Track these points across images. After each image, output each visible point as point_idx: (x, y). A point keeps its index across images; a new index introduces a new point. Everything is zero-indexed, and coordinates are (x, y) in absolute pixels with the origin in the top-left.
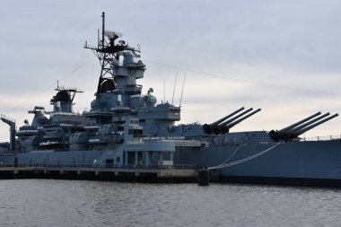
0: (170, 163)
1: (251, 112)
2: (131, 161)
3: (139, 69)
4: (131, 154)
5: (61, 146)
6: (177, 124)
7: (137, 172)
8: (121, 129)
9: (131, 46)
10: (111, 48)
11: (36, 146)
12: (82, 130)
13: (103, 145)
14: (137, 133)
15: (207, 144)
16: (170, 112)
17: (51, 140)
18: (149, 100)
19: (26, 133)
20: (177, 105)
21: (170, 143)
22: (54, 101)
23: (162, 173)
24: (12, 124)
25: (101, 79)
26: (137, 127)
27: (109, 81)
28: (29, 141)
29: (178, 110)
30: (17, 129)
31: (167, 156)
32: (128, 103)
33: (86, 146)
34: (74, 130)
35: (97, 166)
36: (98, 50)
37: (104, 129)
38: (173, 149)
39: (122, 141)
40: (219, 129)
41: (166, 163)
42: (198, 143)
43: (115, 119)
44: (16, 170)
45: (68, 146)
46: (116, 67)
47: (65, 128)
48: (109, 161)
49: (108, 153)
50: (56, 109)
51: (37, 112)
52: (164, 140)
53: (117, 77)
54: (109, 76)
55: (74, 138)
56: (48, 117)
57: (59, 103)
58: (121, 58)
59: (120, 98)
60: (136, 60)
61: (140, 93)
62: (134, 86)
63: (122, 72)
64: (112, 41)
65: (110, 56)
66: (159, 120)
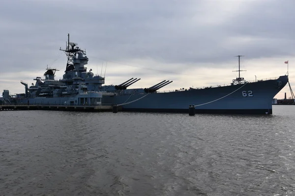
0: (100, 103)
1: (136, 80)
2: (82, 102)
3: (85, 60)
4: (82, 99)
5: (49, 95)
6: (103, 85)
7: (85, 107)
8: (77, 88)
9: (81, 49)
10: (72, 50)
11: (37, 95)
12: (59, 88)
13: (69, 95)
14: (85, 90)
15: (117, 94)
16: (100, 80)
17: (44, 92)
18: (90, 74)
19: (33, 89)
20: (103, 77)
21: (100, 94)
22: (46, 74)
23: (96, 108)
24: (26, 85)
25: (68, 65)
26: (85, 86)
27: (71, 65)
28: (34, 93)
29: (103, 79)
30: (29, 87)
31: (98, 99)
32: (80, 75)
33: (61, 95)
34: (55, 88)
35: (66, 105)
36: (66, 51)
37: (69, 88)
38: (101, 97)
39: (78, 93)
40: (122, 87)
41: (98, 103)
42: (113, 94)
43: (74, 83)
44: (28, 106)
45: (52, 95)
46: (75, 59)
47: (51, 87)
48: (72, 102)
49: (71, 99)
50: (47, 78)
51: (38, 79)
52: (97, 92)
53: (75, 64)
54: (71, 63)
55: (55, 91)
56: (43, 82)
57: (48, 75)
58: (77, 55)
59: (76, 73)
60: (84, 56)
61: (86, 71)
62: (83, 68)
63: (78, 62)
64: (73, 47)
65: (72, 54)
66: (95, 83)
